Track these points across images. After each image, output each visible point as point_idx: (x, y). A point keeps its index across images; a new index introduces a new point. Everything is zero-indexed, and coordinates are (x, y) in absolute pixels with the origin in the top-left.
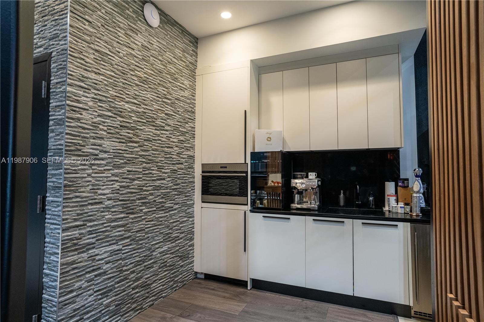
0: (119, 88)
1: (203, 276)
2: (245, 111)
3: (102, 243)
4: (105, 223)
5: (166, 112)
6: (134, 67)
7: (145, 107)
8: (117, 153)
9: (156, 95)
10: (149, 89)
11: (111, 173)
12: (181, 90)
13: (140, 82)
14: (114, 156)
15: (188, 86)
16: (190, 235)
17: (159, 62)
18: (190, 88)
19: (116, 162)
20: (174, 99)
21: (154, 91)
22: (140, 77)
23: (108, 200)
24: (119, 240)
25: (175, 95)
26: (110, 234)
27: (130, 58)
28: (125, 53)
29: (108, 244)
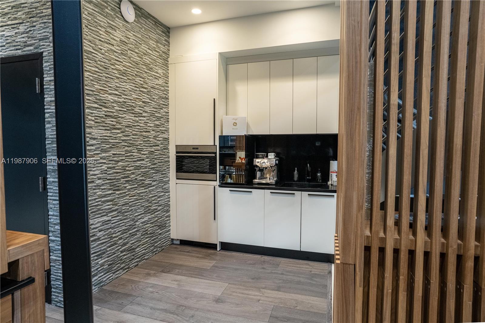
0: (103, 82)
1: (178, 242)
2: (214, 99)
3: (95, 215)
4: (97, 199)
5: (143, 100)
6: (114, 61)
7: (125, 97)
8: (104, 139)
9: (134, 85)
10: (128, 81)
11: (99, 157)
12: (156, 78)
13: (120, 75)
14: (101, 142)
15: (162, 74)
16: (166, 208)
17: (136, 55)
18: (164, 77)
19: (103, 147)
20: (150, 87)
21: (132, 82)
22: (120, 70)
23: (99, 179)
24: (108, 212)
25: (151, 84)
26: (101, 208)
27: (110, 54)
28: (106, 49)
29: (100, 216)
